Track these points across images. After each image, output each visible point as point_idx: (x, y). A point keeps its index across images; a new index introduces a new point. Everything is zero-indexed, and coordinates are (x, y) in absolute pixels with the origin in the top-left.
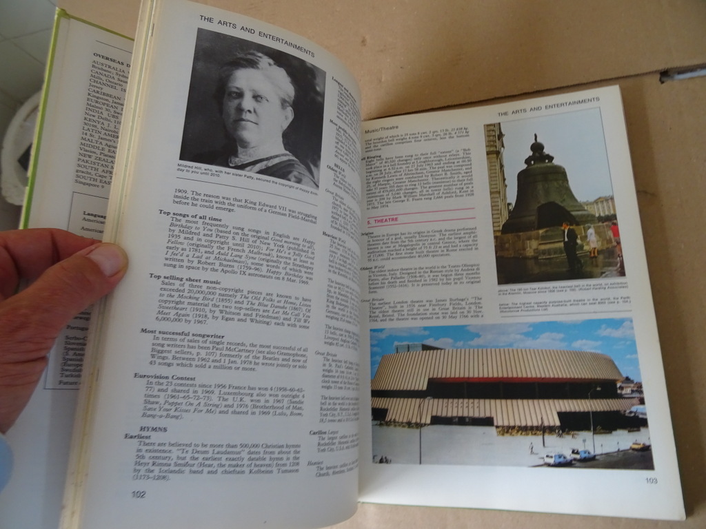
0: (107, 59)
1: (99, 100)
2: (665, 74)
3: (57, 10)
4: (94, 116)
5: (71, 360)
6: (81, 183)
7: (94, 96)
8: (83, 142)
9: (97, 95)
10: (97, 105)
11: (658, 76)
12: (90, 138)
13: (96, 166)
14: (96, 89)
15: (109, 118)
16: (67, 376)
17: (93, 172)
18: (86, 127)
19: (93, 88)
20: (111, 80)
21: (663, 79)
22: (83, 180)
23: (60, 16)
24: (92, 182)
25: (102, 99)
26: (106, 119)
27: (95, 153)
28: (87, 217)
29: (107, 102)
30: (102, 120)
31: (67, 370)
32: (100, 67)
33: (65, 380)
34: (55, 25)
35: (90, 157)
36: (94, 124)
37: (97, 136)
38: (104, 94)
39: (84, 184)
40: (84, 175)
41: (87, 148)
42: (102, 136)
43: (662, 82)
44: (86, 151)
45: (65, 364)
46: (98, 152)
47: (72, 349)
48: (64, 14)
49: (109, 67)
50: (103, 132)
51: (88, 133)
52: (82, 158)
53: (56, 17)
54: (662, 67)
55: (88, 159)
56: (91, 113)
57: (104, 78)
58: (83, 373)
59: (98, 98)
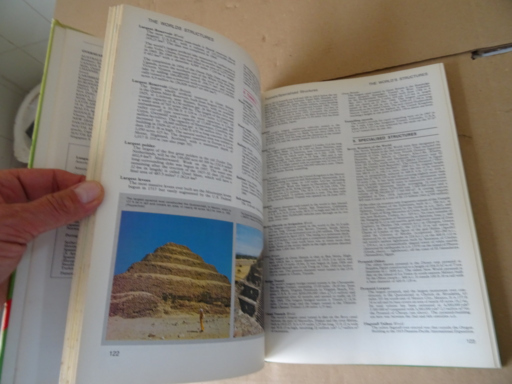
0: (91, 53)
1: (86, 81)
2: (475, 53)
3: (53, 21)
4: (82, 92)
5: (69, 257)
6: (74, 137)
7: (83, 79)
8: (76, 109)
9: (84, 78)
10: (85, 84)
11: (470, 55)
12: (80, 107)
13: (85, 126)
14: (84, 74)
15: (93, 93)
16: (66, 269)
17: (82, 130)
18: (77, 100)
19: (82, 74)
20: (94, 67)
21: (475, 57)
22: (76, 135)
23: (55, 25)
24: (82, 137)
25: (88, 80)
26: (91, 94)
27: (83, 117)
28: (79, 160)
29: (91, 82)
30: (88, 95)
31: (66, 265)
32: (87, 59)
33: (65, 271)
34: (51, 31)
35: (80, 119)
36: (83, 97)
37: (84, 105)
38: (90, 77)
39: (76, 138)
40: (76, 132)
41: (78, 114)
42: (89, 105)
43: (474, 59)
44: (77, 115)
45: (65, 260)
46: (86, 116)
47: (69, 250)
48: (58, 23)
49: (93, 59)
50: (89, 102)
51: (79, 103)
52: (75, 120)
53: (52, 25)
54: (473, 48)
55: (79, 121)
56: (80, 90)
57: (89, 66)
58: (75, 267)
59: (85, 80)
